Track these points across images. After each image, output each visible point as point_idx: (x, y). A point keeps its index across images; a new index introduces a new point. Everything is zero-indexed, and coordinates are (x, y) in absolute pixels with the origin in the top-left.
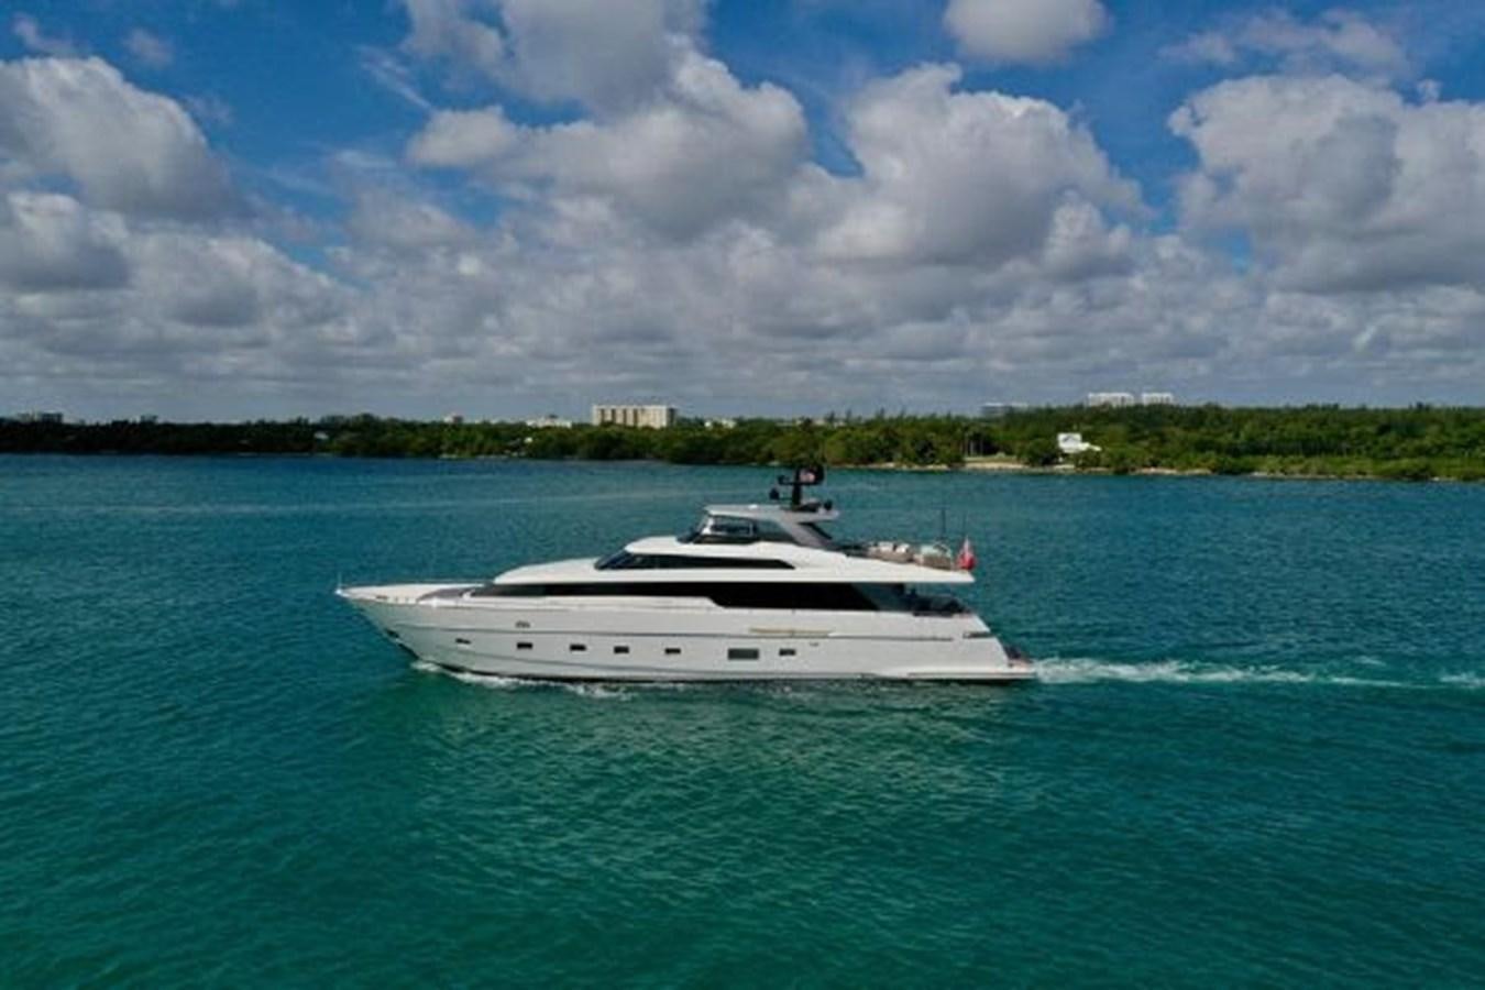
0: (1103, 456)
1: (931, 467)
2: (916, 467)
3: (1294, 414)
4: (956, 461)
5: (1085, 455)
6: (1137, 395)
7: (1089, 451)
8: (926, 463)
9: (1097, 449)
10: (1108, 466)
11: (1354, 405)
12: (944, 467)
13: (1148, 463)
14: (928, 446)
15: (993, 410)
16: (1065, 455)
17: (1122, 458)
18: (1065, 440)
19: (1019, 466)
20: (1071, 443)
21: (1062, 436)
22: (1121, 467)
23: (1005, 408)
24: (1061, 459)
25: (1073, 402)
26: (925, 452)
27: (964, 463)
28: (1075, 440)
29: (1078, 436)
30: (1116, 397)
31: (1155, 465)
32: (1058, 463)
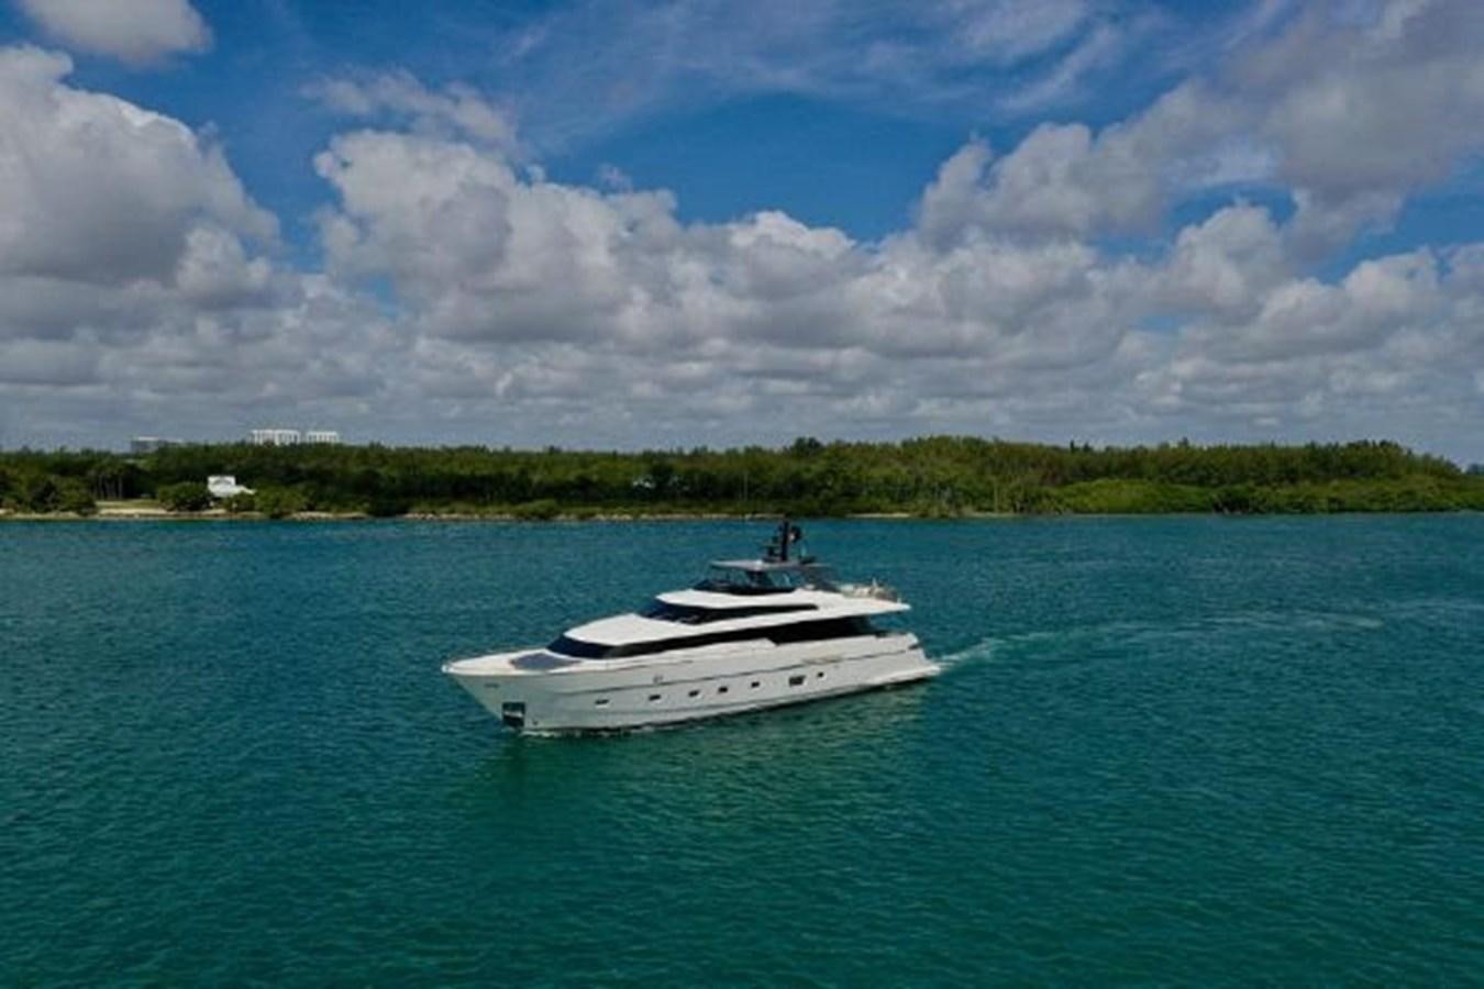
0: (257, 500)
1: (51, 515)
2: (35, 516)
3: (450, 454)
4: (85, 506)
5: (239, 498)
6: (303, 435)
7: (242, 494)
8: (47, 510)
9: (251, 492)
10: (261, 510)
11: (500, 448)
12: (72, 515)
13: (305, 507)
14: (50, 488)
15: (144, 445)
16: (218, 500)
17: (277, 502)
18: (217, 483)
19: (161, 511)
20: (223, 486)
21: (212, 479)
22: (276, 511)
23: (158, 443)
24: (212, 504)
25: (233, 440)
26: (44, 498)
27: (95, 509)
28: (229, 483)
29: (232, 480)
30: (281, 436)
31: (311, 508)
32: (211, 508)
